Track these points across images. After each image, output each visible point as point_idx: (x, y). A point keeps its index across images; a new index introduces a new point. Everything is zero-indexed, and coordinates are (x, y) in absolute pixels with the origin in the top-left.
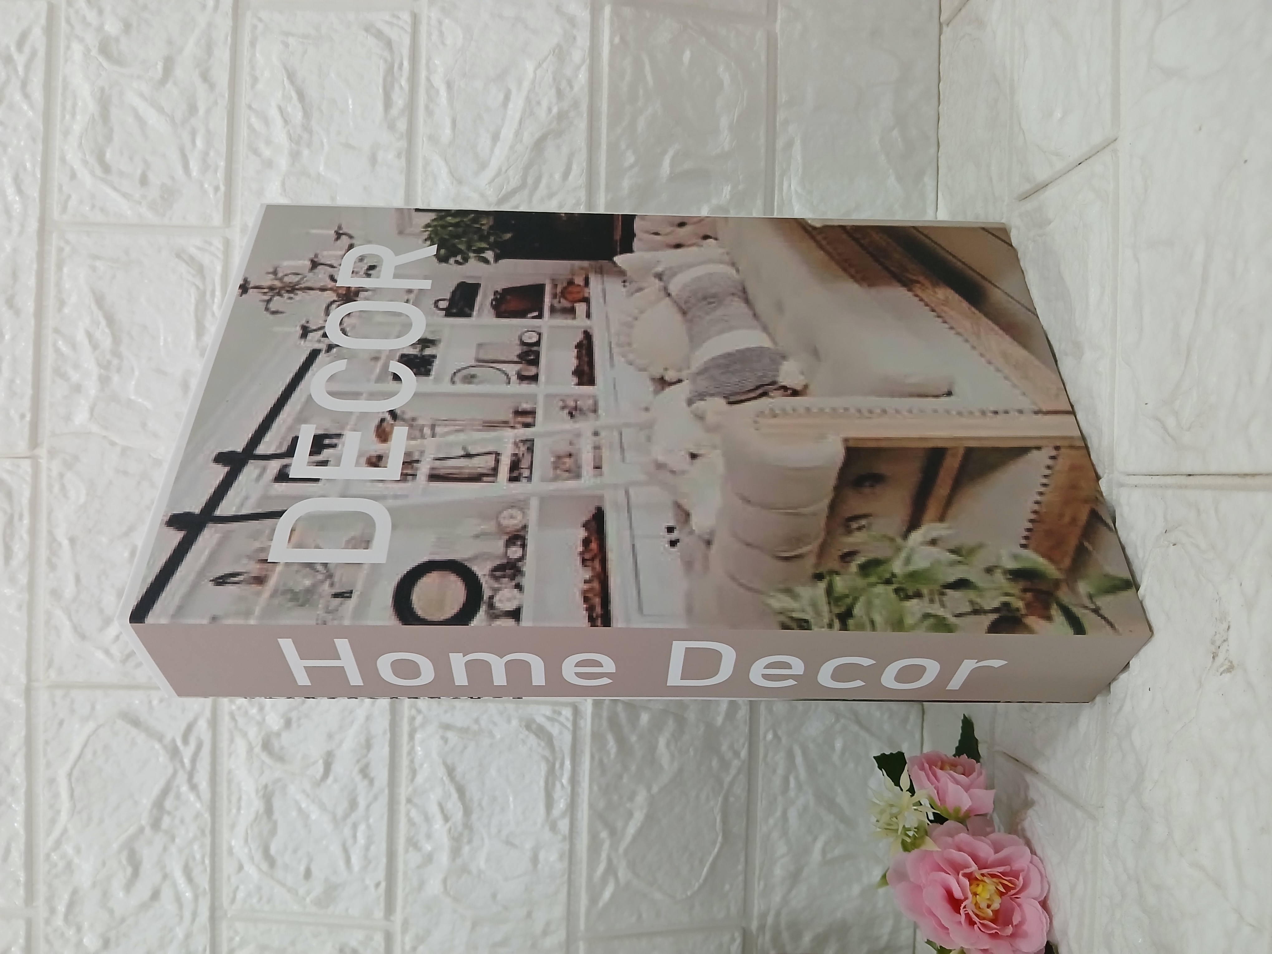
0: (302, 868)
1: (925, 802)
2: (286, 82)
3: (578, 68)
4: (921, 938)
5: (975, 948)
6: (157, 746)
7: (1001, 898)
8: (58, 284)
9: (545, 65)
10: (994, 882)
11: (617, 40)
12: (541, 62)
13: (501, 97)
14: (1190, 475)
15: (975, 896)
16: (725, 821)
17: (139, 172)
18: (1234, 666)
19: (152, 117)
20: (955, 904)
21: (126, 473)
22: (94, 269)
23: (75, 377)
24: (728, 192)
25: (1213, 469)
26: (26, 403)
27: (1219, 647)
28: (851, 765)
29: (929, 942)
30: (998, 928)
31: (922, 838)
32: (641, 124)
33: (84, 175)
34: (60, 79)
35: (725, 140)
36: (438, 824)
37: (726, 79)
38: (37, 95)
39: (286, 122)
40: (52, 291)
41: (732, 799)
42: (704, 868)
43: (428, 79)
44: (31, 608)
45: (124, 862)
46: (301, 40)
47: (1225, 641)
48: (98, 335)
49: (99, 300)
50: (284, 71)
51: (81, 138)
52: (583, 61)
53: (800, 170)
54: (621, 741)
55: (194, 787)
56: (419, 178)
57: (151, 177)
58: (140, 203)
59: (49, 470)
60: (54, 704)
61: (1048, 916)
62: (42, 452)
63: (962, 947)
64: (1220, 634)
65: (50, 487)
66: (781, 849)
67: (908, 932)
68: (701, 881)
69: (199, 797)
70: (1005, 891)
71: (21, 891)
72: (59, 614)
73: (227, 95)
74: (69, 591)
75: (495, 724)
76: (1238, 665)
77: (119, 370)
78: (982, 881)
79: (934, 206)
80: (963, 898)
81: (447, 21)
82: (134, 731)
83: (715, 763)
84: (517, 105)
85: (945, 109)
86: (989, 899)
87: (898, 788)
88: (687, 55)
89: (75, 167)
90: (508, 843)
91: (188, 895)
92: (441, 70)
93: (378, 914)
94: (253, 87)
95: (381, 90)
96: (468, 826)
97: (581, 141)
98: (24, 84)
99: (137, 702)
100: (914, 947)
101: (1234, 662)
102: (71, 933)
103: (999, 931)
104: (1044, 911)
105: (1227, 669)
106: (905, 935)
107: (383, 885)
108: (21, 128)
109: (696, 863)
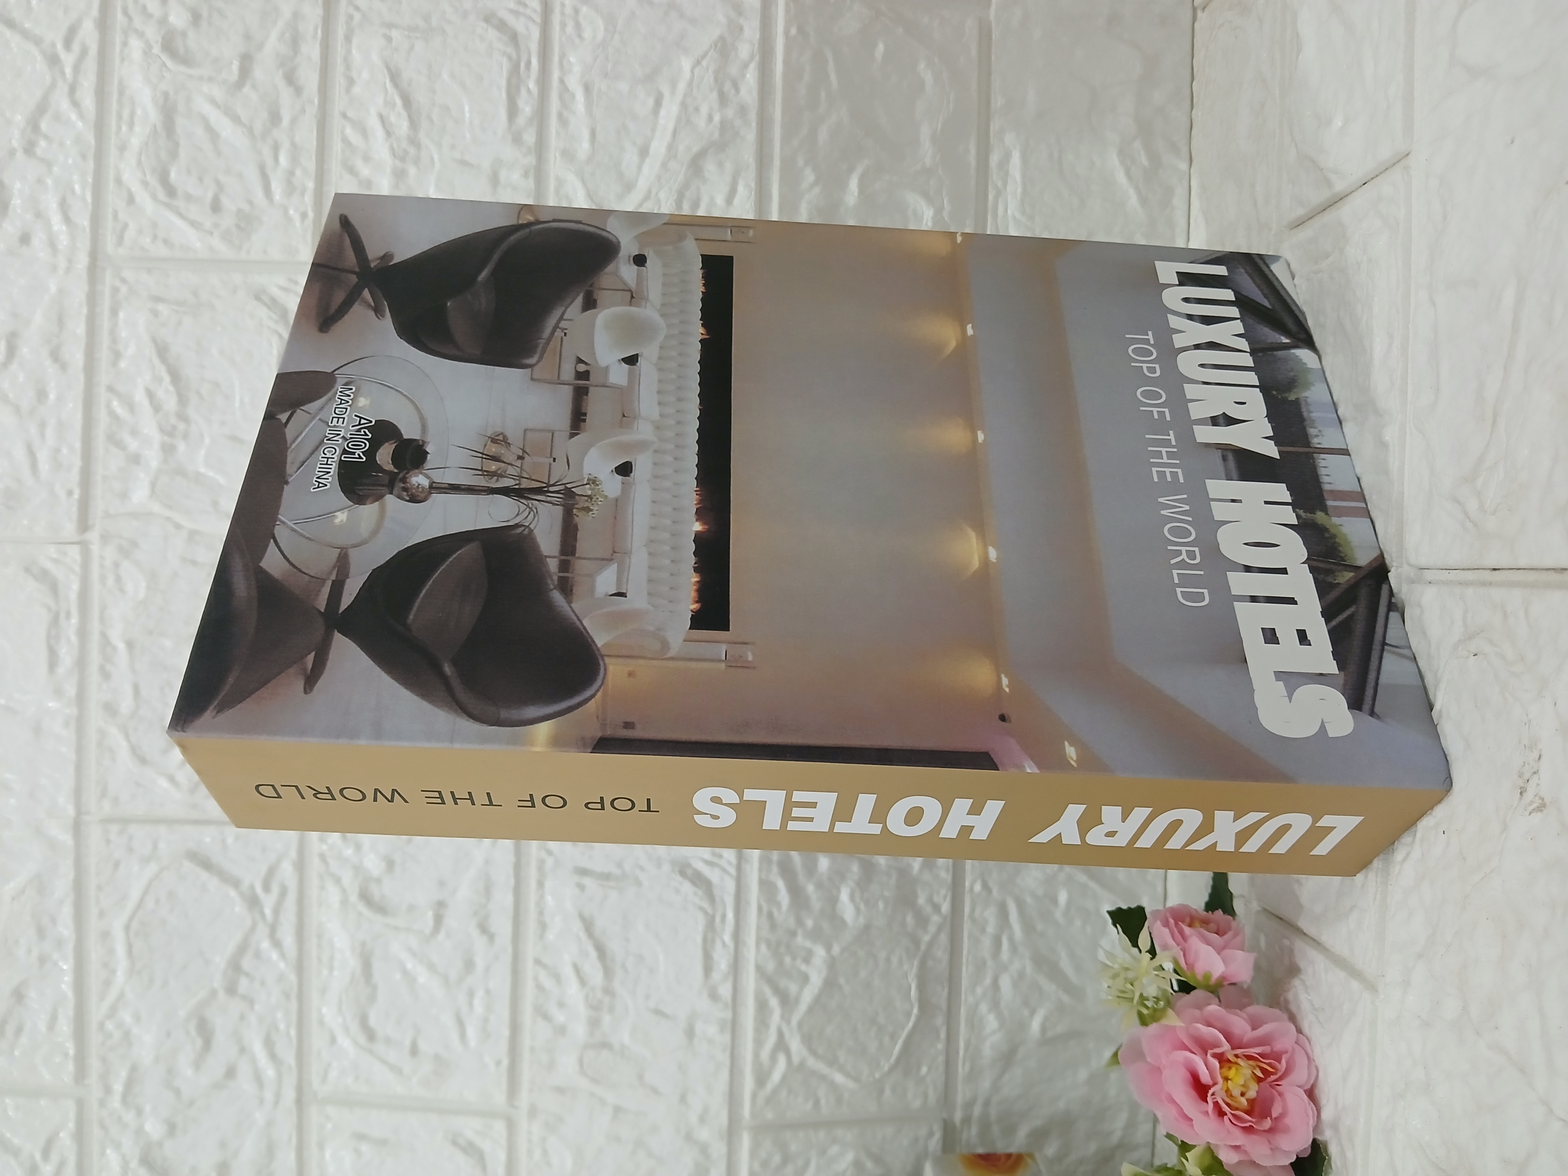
0: (407, 1043)
1: (1169, 966)
2: (389, 84)
3: (746, 66)
4: (1162, 1131)
5: (1226, 1145)
6: (233, 893)
7: (1258, 1084)
8: (113, 332)
9: (704, 63)
10: (1250, 1065)
11: (793, 31)
12: (700, 60)
13: (651, 102)
14: (1495, 569)
15: (1226, 1082)
16: (921, 988)
17: (210, 195)
18: (1546, 804)
19: (226, 128)
20: (1201, 1090)
21: (194, 563)
22: (155, 313)
23: (133, 445)
24: (930, 219)
25: (1522, 563)
26: (74, 476)
27: (1528, 780)
28: (1078, 923)
29: (1169, 1136)
30: (1254, 1120)
31: (1163, 1010)
32: (823, 134)
33: (143, 198)
34: (116, 82)
35: (927, 153)
36: (573, 991)
37: (928, 78)
38: (88, 102)
39: (388, 134)
40: (105, 340)
41: (930, 963)
42: (896, 1045)
43: (562, 81)
44: (80, 724)
45: (193, 1032)
46: (406, 33)
47: (1535, 773)
48: (160, 393)
49: (162, 351)
50: (385, 71)
51: (140, 154)
52: (752, 57)
53: (1019, 190)
54: (796, 892)
55: (277, 944)
57: (225, 201)
58: (211, 233)
59: (102, 557)
60: (108, 841)
61: (1315, 1108)
62: (93, 536)
63: (1208, 1142)
64: (1529, 765)
65: (103, 579)
66: (991, 1022)
67: (1147, 1127)
68: (893, 1060)
69: (283, 955)
70: (1262, 1076)
71: (70, 1067)
72: (114, 733)
73: (316, 101)
74: (126, 705)
75: (642, 869)
76: (1551, 803)
77: (186, 436)
78: (1236, 1063)
79: (1185, 235)
80: (1210, 1083)
81: (584, 9)
82: (204, 875)
83: (910, 919)
84: (670, 110)
85: (1200, 114)
86: (1243, 1086)
87: (1136, 949)
88: (881, 48)
89: (133, 189)
90: (658, 1012)
91: (270, 1073)
92: (577, 69)
93: (499, 1098)
94: (348, 90)
95: (504, 95)
96: (609, 991)
97: (748, 156)
98: (72, 90)
99: (208, 840)
100: (1154, 1145)
101: (1545, 800)
102: (129, 1116)
103: (1255, 1125)
104: (1311, 1102)
105: (1538, 808)
106: (1143, 1131)
107: (505, 1062)
108: (68, 142)
109: (887, 1040)
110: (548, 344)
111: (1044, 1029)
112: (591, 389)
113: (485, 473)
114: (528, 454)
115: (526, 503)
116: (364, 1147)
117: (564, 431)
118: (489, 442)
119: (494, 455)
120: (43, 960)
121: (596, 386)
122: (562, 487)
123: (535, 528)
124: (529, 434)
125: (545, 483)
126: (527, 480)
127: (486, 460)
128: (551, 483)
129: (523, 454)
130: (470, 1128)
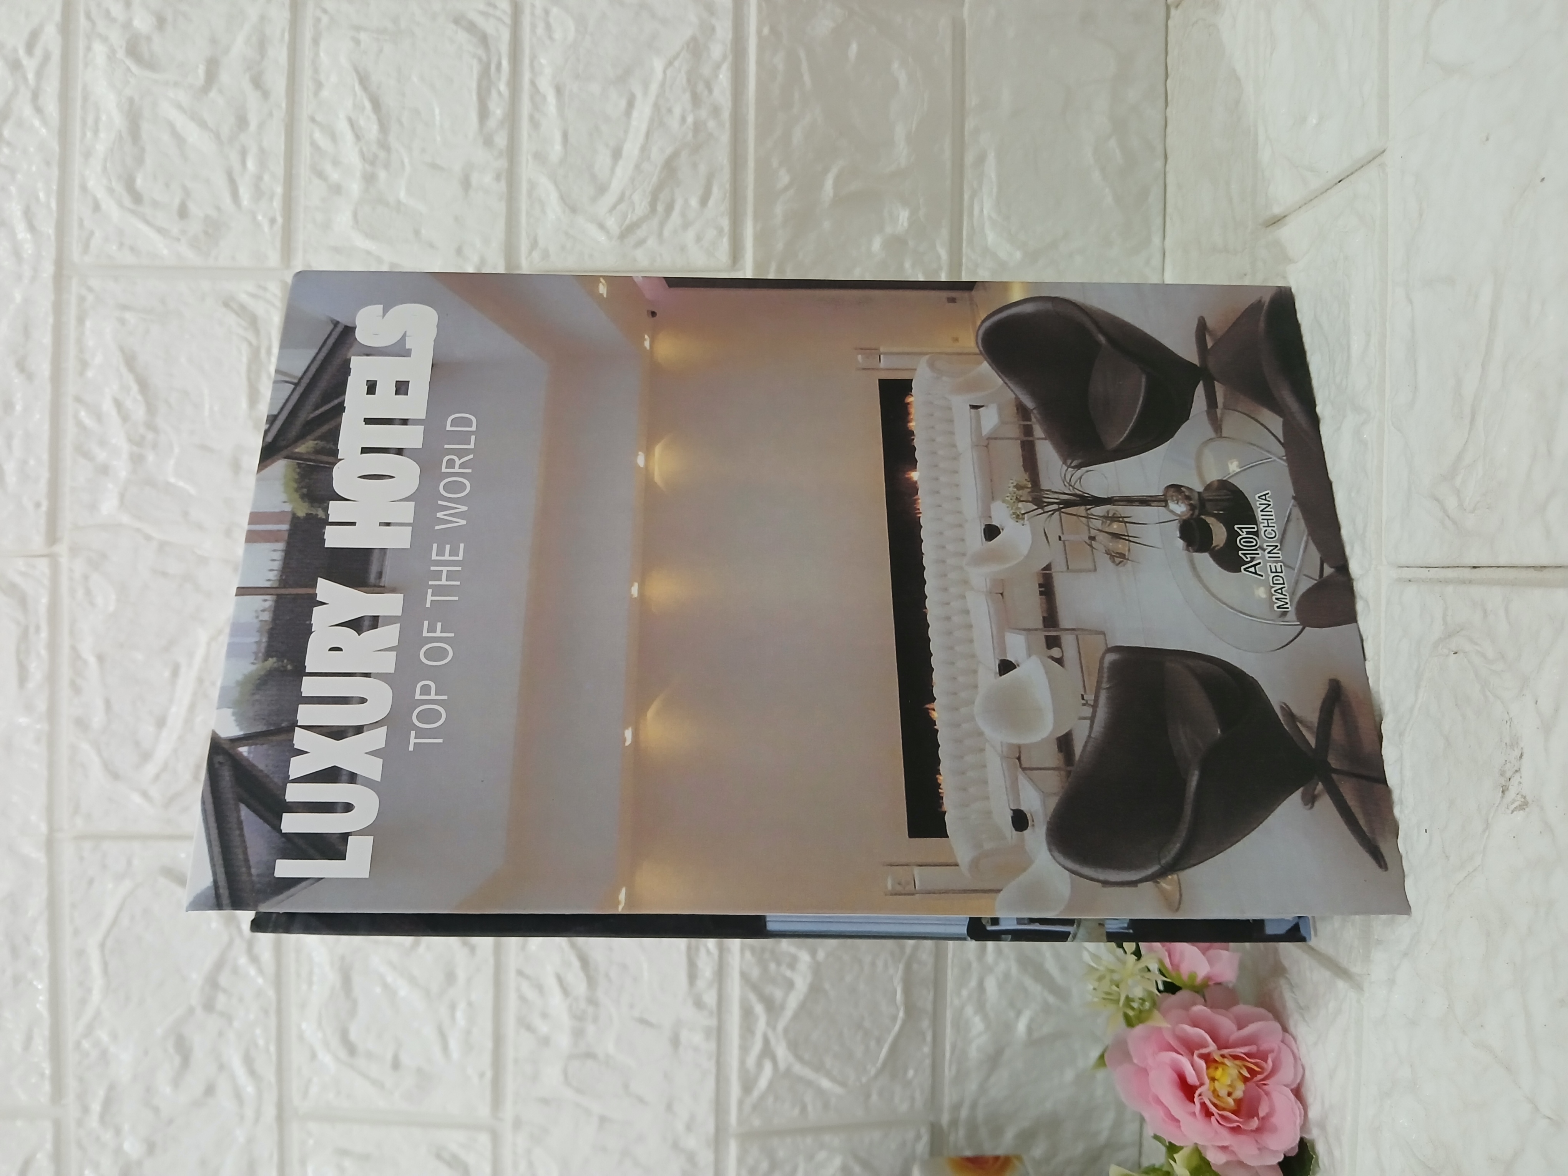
0: (389, 1057)
1: (1154, 966)
2: (357, 88)
3: (718, 66)
4: (1149, 1132)
5: (1212, 1145)
7: (1245, 1084)
8: (80, 341)
9: (676, 64)
10: (1237, 1065)
11: (766, 31)
12: (672, 60)
13: (623, 103)
14: (1475, 567)
15: (1213, 1082)
16: (907, 992)
17: (177, 201)
18: (1528, 803)
19: (193, 134)
20: (1188, 1090)
21: (164, 574)
22: (122, 322)
23: (102, 456)
24: (905, 219)
26: (42, 487)
27: (1510, 779)
29: (1156, 1137)
30: (1241, 1120)
31: (1150, 1011)
32: (798, 135)
33: (109, 205)
34: (79, 88)
35: (902, 153)
36: (556, 1001)
37: (903, 78)
38: (52, 108)
39: (358, 137)
40: (71, 349)
41: (915, 966)
42: (882, 1049)
43: (533, 83)
44: (51, 741)
45: (171, 1050)
46: (375, 35)
47: (1516, 771)
48: (129, 403)
49: (130, 360)
50: (354, 74)
51: (105, 160)
52: (725, 57)
53: (995, 190)
55: (254, 959)
56: (524, 204)
57: (192, 207)
58: (179, 240)
59: (71, 570)
60: (82, 859)
61: (1301, 1107)
62: (62, 549)
63: (1196, 1144)
64: (1511, 763)
65: (72, 592)
66: (977, 1024)
67: (1134, 1127)
68: (879, 1064)
69: (261, 971)
70: (1248, 1076)
71: (47, 1087)
72: (85, 746)
73: (284, 105)
74: (97, 720)
76: (1533, 801)
77: (155, 446)
78: (1223, 1063)
79: (1160, 233)
80: (1198, 1083)
81: (555, 10)
82: (180, 891)
84: (643, 112)
85: (1174, 112)
86: (1230, 1086)
87: (1121, 950)
88: (854, 47)
89: (99, 196)
90: (643, 1021)
91: (250, 1089)
92: (548, 71)
93: (484, 1111)
94: (316, 94)
95: (474, 97)
96: (592, 1001)
97: (723, 158)
98: (35, 96)
99: (183, 855)
100: (1141, 1145)
101: (1528, 798)
102: (108, 1136)
103: (1242, 1125)
104: (1298, 1101)
105: (1520, 806)
106: (1130, 1131)
107: (489, 1074)
108: (32, 149)
109: (873, 1044)
110: (1097, 682)
111: (1030, 1029)
112: (1041, 626)
113: (1121, 519)
114: (1086, 542)
115: (1075, 490)
116: (347, 1163)
117: (1059, 572)
118: (1127, 554)
119: (1118, 540)
120: (17, 980)
121: (1036, 630)
122: (1047, 509)
123: (1062, 466)
124: (1091, 566)
125: (1063, 512)
126: (1081, 515)
127: (1123, 534)
128: (1057, 513)
129: (1091, 542)
130: (453, 1140)
